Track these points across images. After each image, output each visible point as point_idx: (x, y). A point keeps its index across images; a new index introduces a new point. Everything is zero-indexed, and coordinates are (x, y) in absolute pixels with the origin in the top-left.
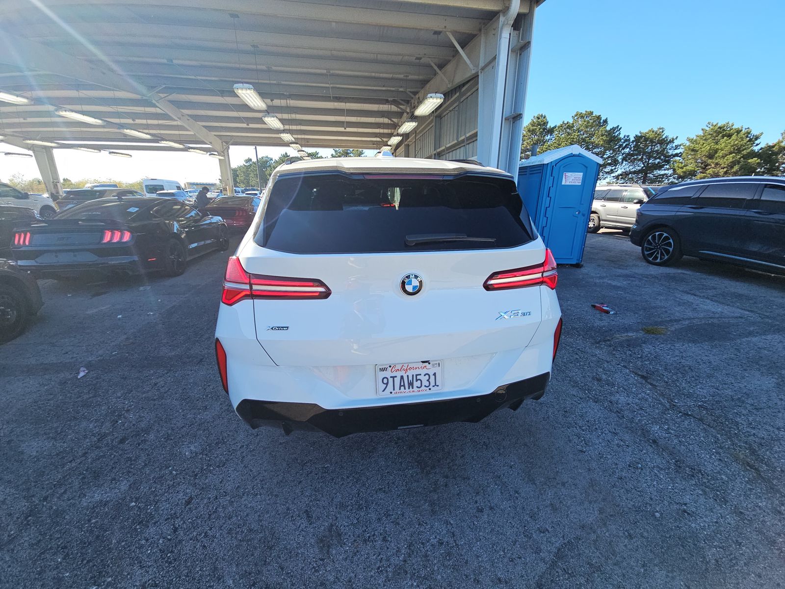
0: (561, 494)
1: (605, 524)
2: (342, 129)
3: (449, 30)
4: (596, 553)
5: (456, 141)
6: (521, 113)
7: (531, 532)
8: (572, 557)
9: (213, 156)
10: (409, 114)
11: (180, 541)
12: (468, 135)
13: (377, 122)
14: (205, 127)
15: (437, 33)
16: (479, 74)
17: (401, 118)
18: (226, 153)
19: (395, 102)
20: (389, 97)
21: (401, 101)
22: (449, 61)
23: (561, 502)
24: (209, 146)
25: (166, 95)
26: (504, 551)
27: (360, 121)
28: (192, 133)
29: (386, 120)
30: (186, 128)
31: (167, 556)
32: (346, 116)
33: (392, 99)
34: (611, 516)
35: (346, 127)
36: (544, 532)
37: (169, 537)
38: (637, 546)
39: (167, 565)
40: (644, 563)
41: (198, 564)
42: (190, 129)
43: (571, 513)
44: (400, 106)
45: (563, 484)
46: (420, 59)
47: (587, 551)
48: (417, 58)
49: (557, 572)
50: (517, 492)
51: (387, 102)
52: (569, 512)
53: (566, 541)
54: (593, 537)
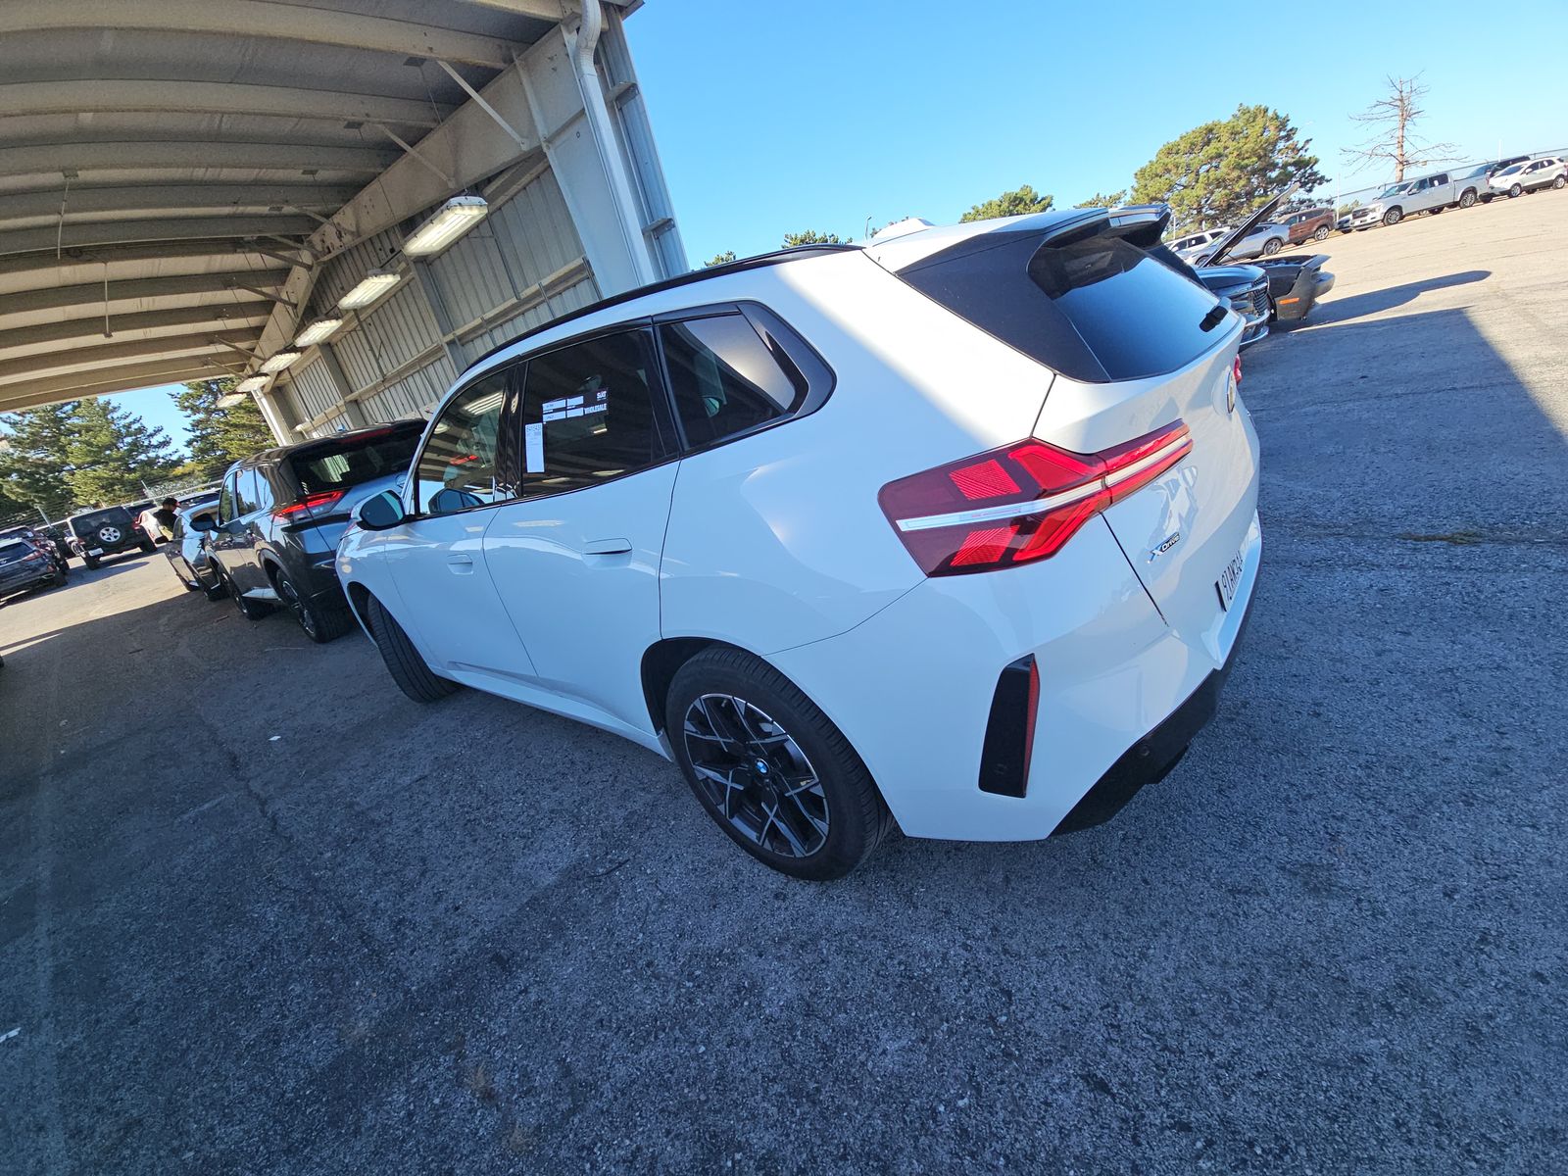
2: (98, 339)
3: (445, 57)
5: (514, 300)
6: (669, 217)
10: (314, 268)
11: (1225, 1121)
12: (545, 282)
13: (207, 303)
15: (414, 61)
16: (545, 149)
17: (283, 283)
19: (263, 245)
20: (247, 233)
21: (279, 239)
22: (428, 131)
27: (152, 309)
29: (244, 295)
31: (1261, 1156)
32: (110, 299)
33: (256, 236)
35: (111, 330)
37: (1199, 1145)
39: (1287, 1158)
41: (1307, 1095)
44: (281, 253)
46: (358, 125)
48: (351, 125)
51: (236, 245)
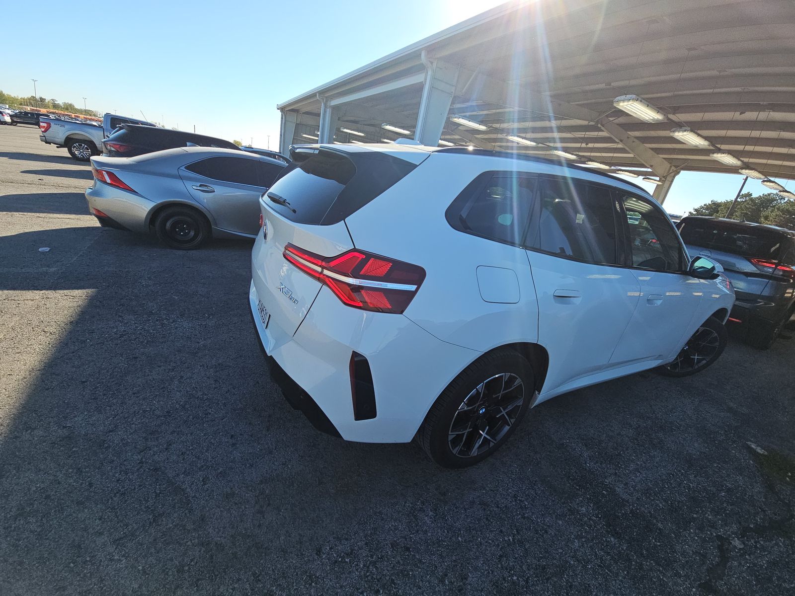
0: (247, 506)
1: (202, 545)
4: (172, 523)
7: (206, 470)
8: (173, 500)
9: (647, 180)
14: (652, 149)
18: (669, 178)
23: (236, 504)
24: (649, 170)
25: (614, 118)
26: (192, 449)
28: (631, 155)
30: (627, 150)
34: (212, 557)
36: (203, 481)
38: (167, 574)
40: (147, 574)
42: (630, 151)
43: (221, 511)
45: (260, 512)
47: (175, 515)
49: (164, 484)
50: (251, 466)
52: (222, 509)
53: (190, 498)
54: (190, 526)
